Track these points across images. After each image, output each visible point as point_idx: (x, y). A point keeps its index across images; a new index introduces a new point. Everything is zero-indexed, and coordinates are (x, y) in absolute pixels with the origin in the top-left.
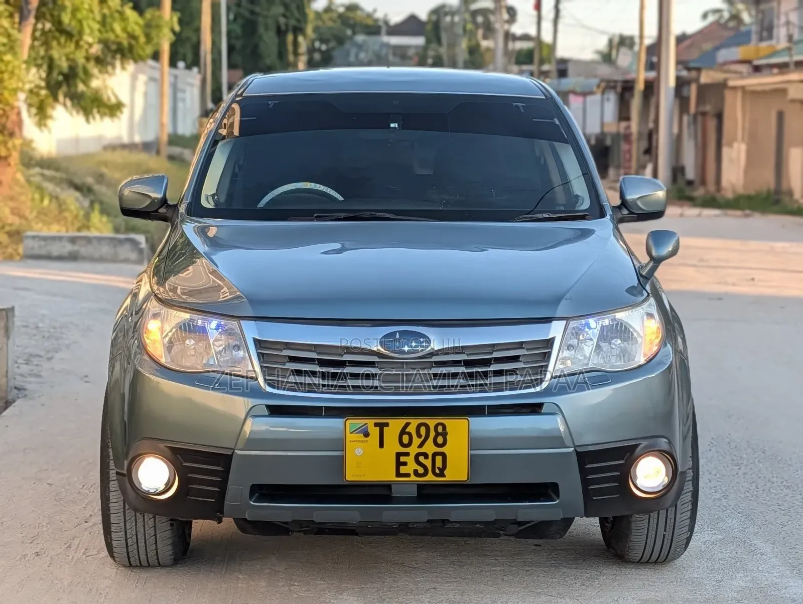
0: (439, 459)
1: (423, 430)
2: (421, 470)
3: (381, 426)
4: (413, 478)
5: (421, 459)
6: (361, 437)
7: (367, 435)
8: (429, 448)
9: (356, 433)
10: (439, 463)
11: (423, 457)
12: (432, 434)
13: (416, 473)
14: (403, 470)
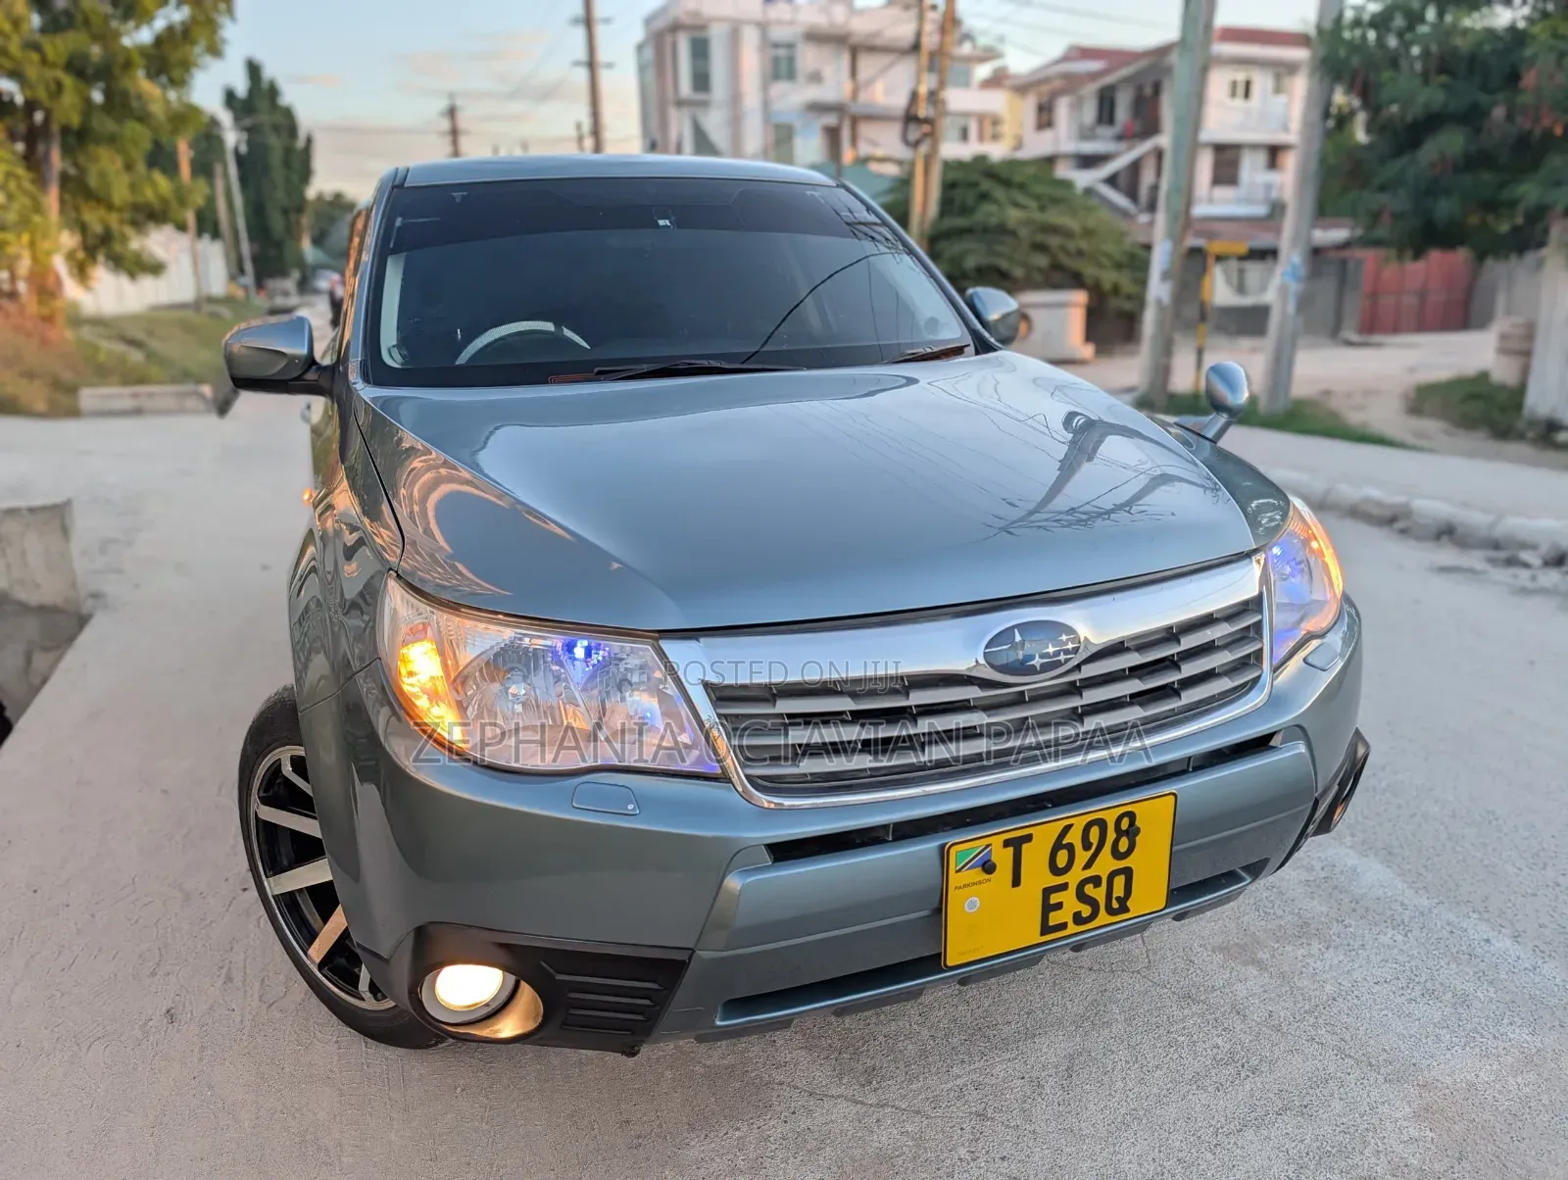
0: (1119, 882)
1: (1094, 835)
2: (1086, 911)
3: (1016, 844)
4: (1072, 928)
5: (1089, 889)
6: (977, 874)
7: (988, 867)
8: (1105, 864)
9: (968, 869)
10: (1119, 890)
11: (1091, 886)
12: (1111, 835)
13: (1078, 919)
14: (1055, 918)
